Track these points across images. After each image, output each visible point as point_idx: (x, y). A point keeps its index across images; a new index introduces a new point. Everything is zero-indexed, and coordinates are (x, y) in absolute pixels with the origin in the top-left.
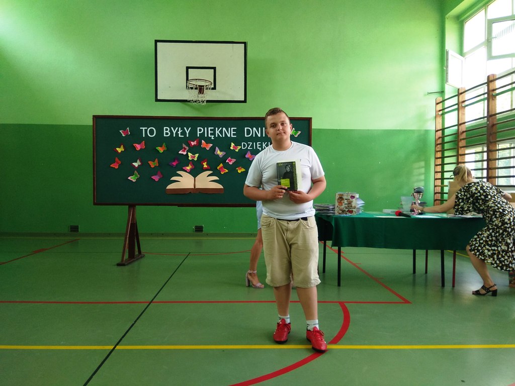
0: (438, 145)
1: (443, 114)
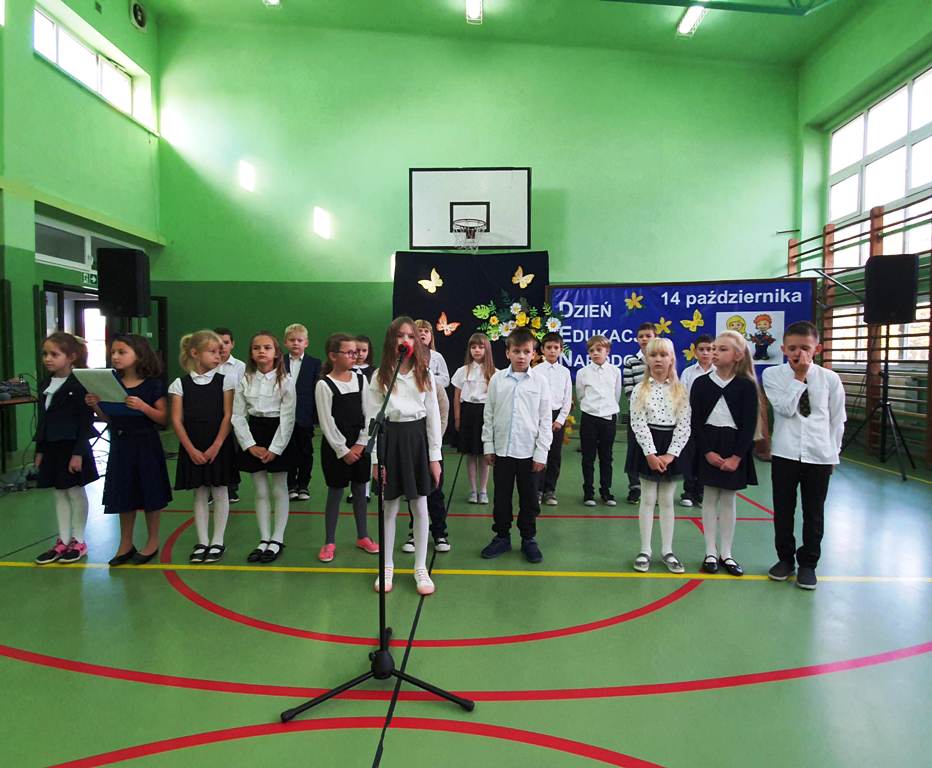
1: (799, 262)
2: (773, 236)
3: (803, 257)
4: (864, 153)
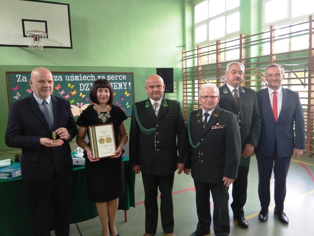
0: (184, 77)
1: (186, 59)
2: (176, 47)
3: (187, 58)
4: (208, 17)
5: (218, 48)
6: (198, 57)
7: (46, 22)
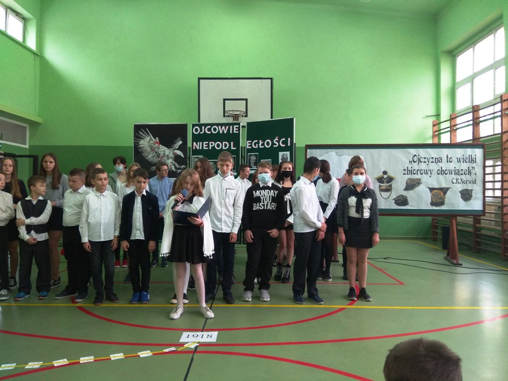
1: (439, 134)
2: (424, 118)
4: (473, 71)
5: (475, 117)
6: (450, 131)
7: (246, 100)
